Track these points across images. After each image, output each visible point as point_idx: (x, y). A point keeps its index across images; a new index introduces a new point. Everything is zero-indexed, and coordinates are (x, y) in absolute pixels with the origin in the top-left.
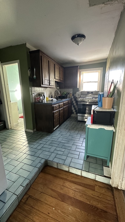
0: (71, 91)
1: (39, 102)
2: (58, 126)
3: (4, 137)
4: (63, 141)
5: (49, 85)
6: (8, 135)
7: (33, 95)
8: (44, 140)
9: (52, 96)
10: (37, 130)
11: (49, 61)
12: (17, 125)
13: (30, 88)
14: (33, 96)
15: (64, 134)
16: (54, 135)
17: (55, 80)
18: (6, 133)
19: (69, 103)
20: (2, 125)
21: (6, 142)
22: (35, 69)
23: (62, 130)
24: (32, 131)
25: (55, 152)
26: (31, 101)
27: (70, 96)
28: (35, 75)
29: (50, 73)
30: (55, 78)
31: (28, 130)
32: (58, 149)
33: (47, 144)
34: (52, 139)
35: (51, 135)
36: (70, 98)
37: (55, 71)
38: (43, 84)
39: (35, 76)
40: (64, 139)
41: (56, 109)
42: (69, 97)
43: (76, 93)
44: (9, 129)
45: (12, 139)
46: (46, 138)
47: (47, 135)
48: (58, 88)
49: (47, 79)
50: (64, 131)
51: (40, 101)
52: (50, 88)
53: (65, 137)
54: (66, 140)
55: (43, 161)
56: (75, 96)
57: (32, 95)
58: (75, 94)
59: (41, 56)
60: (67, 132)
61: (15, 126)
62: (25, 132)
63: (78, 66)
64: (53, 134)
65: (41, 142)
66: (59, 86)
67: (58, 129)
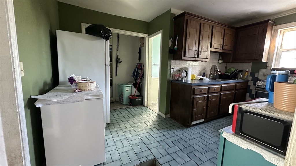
0: (247, 67)
1: (178, 80)
2: (203, 120)
3: (136, 113)
4: (196, 147)
5: (198, 57)
6: (140, 112)
7: (172, 70)
8: (170, 132)
9: (204, 73)
10: (171, 117)
11: (201, 24)
12: (154, 104)
13: (169, 62)
14: (171, 72)
15: (206, 136)
16: (188, 132)
17: (210, 49)
18: (140, 109)
19: (237, 87)
20: (139, 100)
21: (134, 118)
22: (177, 37)
23: (207, 130)
24: (164, 116)
25: (174, 155)
26: (168, 77)
27: (244, 75)
28: (177, 45)
29: (201, 40)
30: (211, 47)
31: (161, 114)
32: (180, 153)
33: (172, 139)
34: (181, 136)
35: (185, 130)
36: (243, 79)
37: (213, 36)
38: (185, 56)
39: (176, 47)
40: (200, 144)
41: (201, 93)
42: (241, 78)
43: (258, 72)
44: (145, 106)
45: (141, 117)
46: (174, 131)
47: (179, 128)
48: (221, 62)
49: (194, 49)
50: (210, 131)
51: (180, 79)
52: (202, 61)
53: (205, 143)
54: (203, 146)
55: (151, 157)
56: (256, 76)
57: (170, 70)
58: (256, 74)
59: (187, 20)
60: (212, 136)
61: (152, 105)
62: (157, 114)
63: (269, 20)
64: (189, 129)
65: (165, 133)
66: (222, 59)
67: (201, 126)
